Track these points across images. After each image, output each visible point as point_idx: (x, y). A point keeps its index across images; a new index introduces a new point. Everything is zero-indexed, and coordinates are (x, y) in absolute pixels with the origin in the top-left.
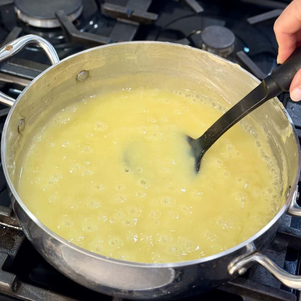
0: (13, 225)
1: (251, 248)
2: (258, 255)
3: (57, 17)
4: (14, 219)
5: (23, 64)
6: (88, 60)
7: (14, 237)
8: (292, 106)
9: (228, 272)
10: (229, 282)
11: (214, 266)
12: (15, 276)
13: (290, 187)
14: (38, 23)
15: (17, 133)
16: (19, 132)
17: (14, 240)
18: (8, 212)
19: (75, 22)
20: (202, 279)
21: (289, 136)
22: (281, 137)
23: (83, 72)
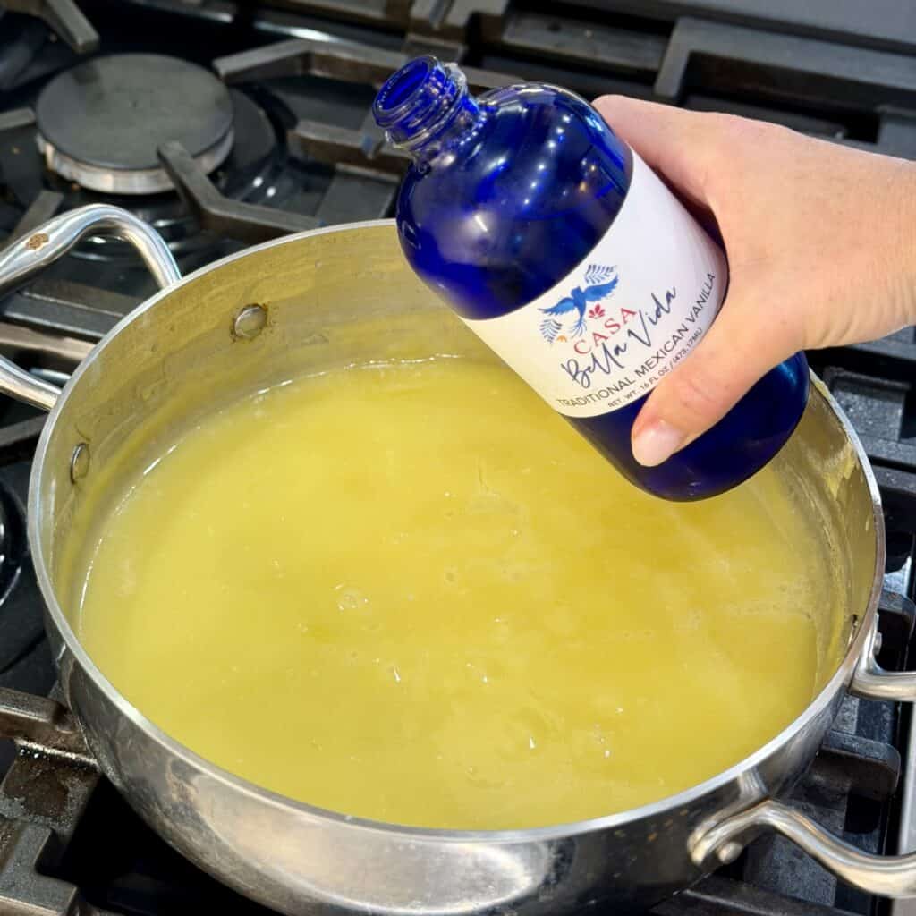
0: (60, 749)
1: (751, 787)
2: (772, 807)
3: (163, 162)
4: (64, 732)
5: (69, 296)
6: (265, 275)
7: (67, 783)
8: (848, 401)
9: (688, 857)
10: (688, 892)
11: (652, 837)
12: (75, 889)
13: (855, 617)
14: (105, 182)
15: (68, 483)
16: (73, 482)
17: (66, 791)
18: (47, 711)
19: (213, 176)
20: (616, 875)
21: (848, 477)
22: (823, 480)
23: (250, 310)
